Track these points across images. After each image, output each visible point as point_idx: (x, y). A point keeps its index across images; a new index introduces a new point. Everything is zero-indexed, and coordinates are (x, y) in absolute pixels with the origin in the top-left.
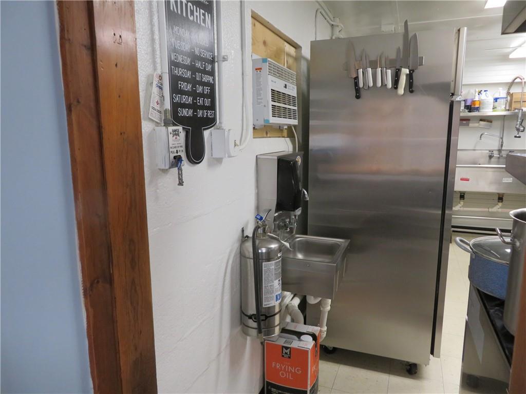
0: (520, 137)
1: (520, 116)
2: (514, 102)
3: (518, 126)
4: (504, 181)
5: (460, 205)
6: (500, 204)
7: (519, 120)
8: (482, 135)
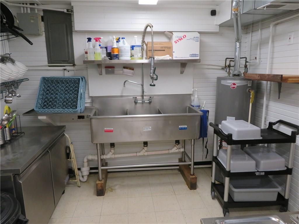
0: (154, 85)
1: (152, 64)
2: (149, 50)
3: (152, 75)
4: (144, 130)
5: (111, 153)
6: (146, 148)
7: (152, 69)
8: (125, 82)
